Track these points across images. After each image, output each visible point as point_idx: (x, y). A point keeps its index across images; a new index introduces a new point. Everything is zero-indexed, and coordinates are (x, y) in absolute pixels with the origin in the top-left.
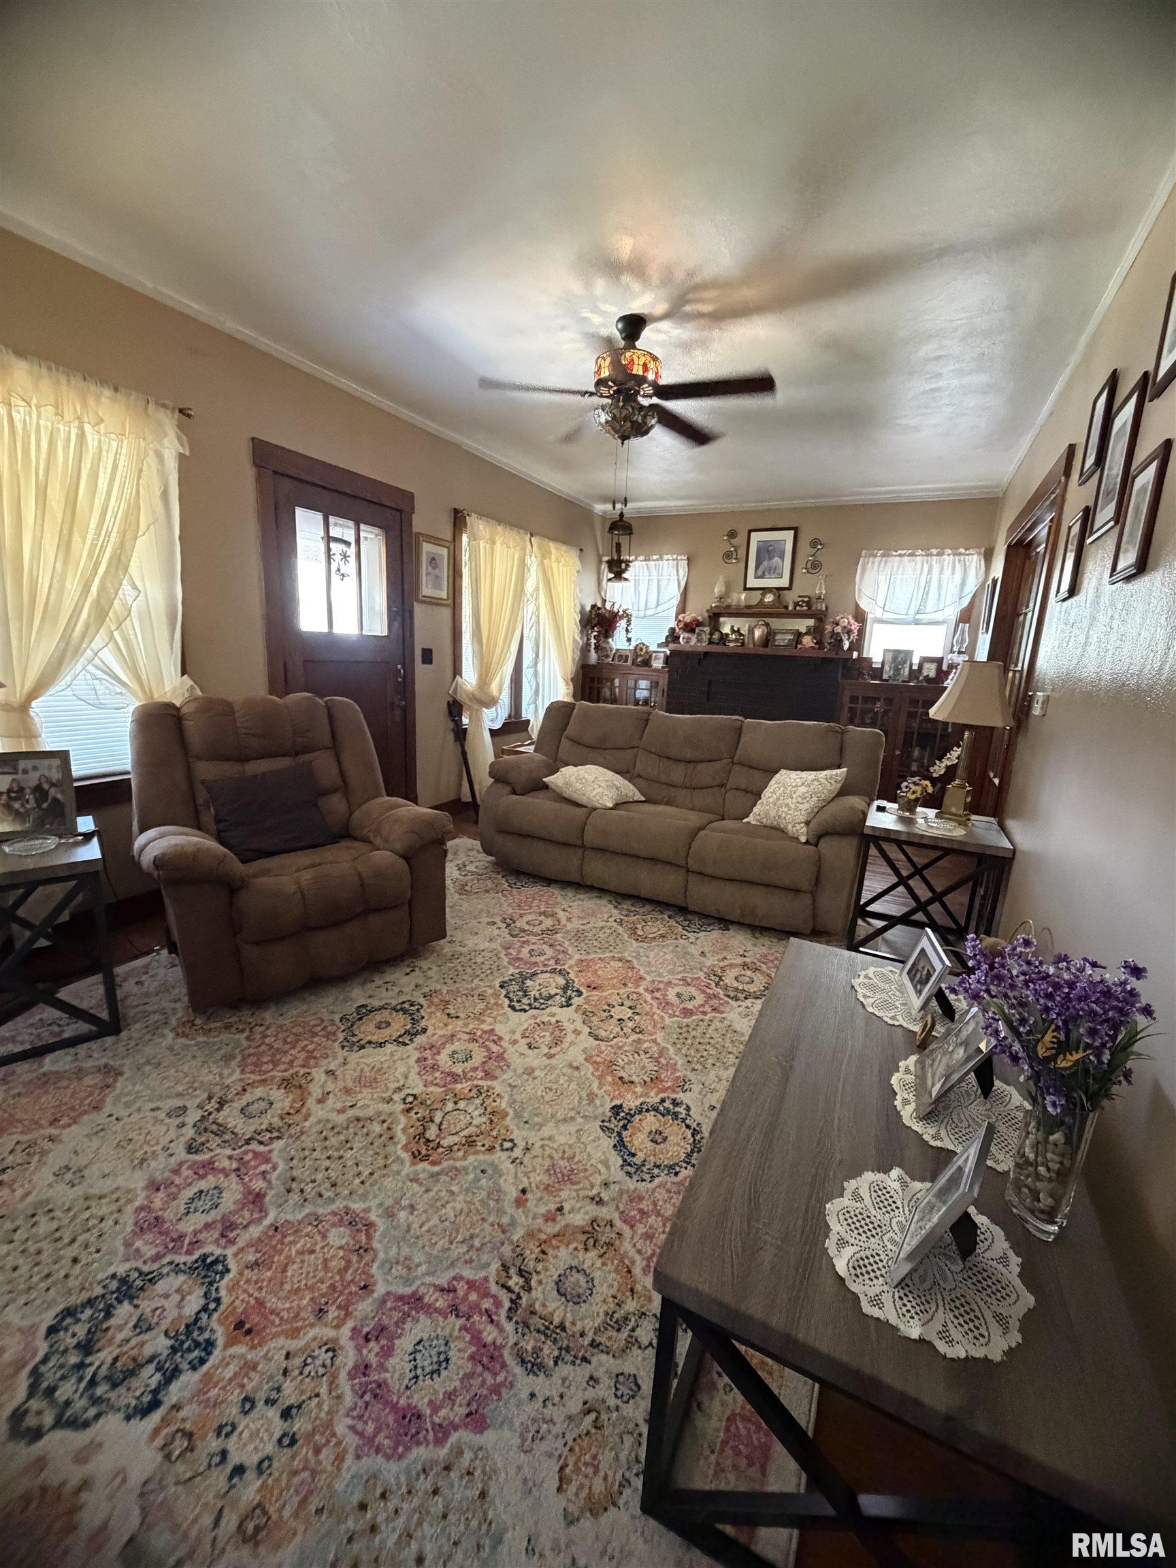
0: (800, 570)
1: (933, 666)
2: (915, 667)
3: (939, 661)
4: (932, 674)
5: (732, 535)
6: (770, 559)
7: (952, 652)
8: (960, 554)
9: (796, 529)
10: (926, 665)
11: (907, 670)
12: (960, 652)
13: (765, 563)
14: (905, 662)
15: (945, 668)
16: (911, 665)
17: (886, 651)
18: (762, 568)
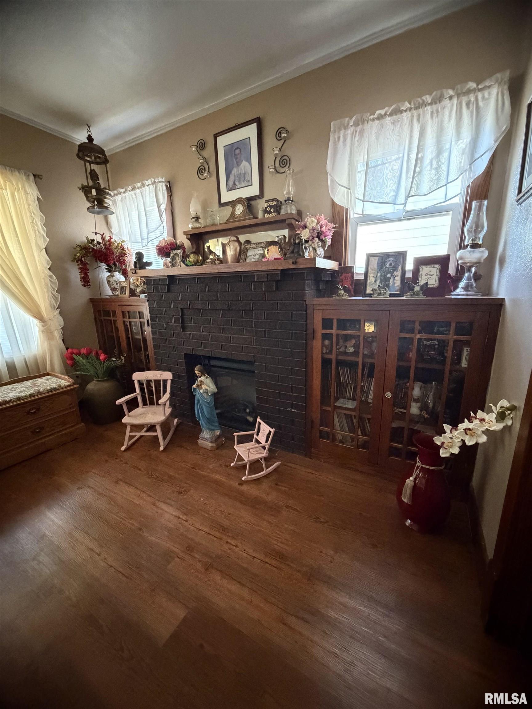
0: (269, 170)
1: (435, 270)
2: (409, 275)
3: (443, 261)
4: (433, 282)
5: (202, 146)
6: (238, 164)
7: (462, 246)
8: (469, 92)
9: (259, 121)
10: (424, 270)
11: (398, 280)
12: (474, 246)
13: (235, 171)
14: (395, 269)
15: (452, 271)
16: (403, 273)
17: (369, 256)
18: (232, 178)
